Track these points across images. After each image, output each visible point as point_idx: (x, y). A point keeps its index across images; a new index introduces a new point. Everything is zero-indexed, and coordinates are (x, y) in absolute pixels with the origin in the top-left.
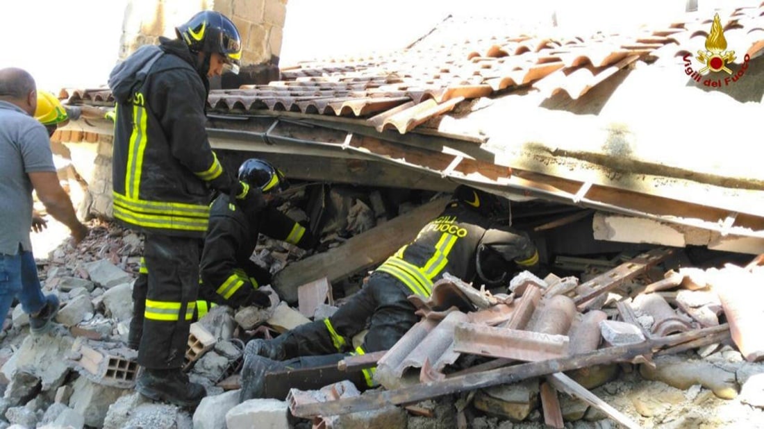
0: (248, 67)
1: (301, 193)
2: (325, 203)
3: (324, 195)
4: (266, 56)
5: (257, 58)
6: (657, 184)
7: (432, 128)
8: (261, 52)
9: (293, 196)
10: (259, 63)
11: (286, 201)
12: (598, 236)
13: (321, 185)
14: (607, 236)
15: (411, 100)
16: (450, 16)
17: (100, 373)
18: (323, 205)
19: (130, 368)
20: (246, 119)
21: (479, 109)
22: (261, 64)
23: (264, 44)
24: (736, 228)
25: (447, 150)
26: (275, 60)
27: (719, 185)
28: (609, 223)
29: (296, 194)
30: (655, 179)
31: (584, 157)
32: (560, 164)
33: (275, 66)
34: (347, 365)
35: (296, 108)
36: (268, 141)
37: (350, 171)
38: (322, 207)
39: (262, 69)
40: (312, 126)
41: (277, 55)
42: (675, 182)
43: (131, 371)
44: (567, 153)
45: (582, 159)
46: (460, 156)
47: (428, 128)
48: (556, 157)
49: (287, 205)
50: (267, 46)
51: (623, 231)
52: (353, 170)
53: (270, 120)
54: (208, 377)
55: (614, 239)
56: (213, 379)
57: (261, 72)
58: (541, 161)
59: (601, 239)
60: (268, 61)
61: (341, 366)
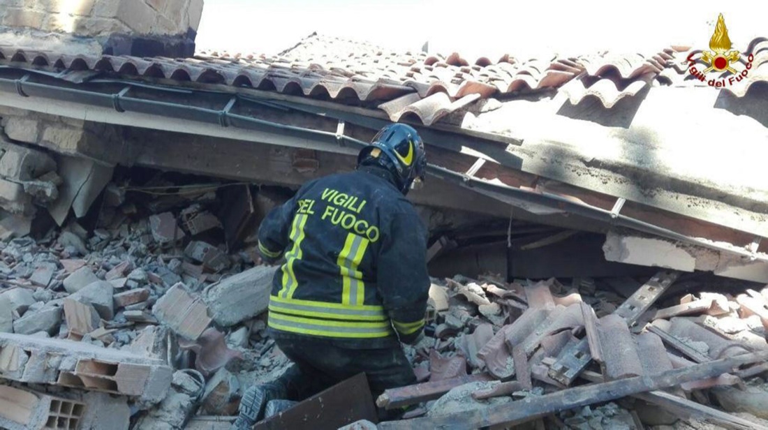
0: (162, 36)
1: (211, 196)
2: (254, 207)
3: (251, 198)
4: (183, 28)
5: (173, 29)
6: (690, 204)
7: (452, 124)
8: (177, 22)
9: (201, 198)
10: (174, 34)
11: (193, 203)
12: (610, 257)
13: (243, 188)
14: (620, 258)
15: (415, 91)
16: (315, 34)
17: (34, 422)
18: (252, 210)
19: (74, 413)
20: (190, 92)
21: (489, 110)
22: (176, 35)
23: (182, 13)
24: (760, 253)
25: (465, 150)
26: (192, 34)
27: (748, 210)
28: (625, 244)
29: (205, 197)
30: (688, 199)
31: (619, 171)
32: (593, 176)
33: (192, 42)
34: (392, 400)
35: (268, 84)
36: (224, 122)
37: (295, 171)
38: (248, 212)
39: (177, 41)
40: (287, 110)
41: (194, 28)
42: (707, 203)
43: (74, 417)
44: (603, 164)
45: (618, 173)
46: (482, 158)
47: (445, 123)
48: (590, 168)
49: (197, 208)
50: (185, 17)
51: (638, 252)
52: (300, 170)
53: (225, 97)
54: (168, 422)
55: (628, 260)
56: (175, 425)
57: (177, 46)
58: (573, 171)
59: (612, 260)
60: (185, 33)
61: (382, 402)
